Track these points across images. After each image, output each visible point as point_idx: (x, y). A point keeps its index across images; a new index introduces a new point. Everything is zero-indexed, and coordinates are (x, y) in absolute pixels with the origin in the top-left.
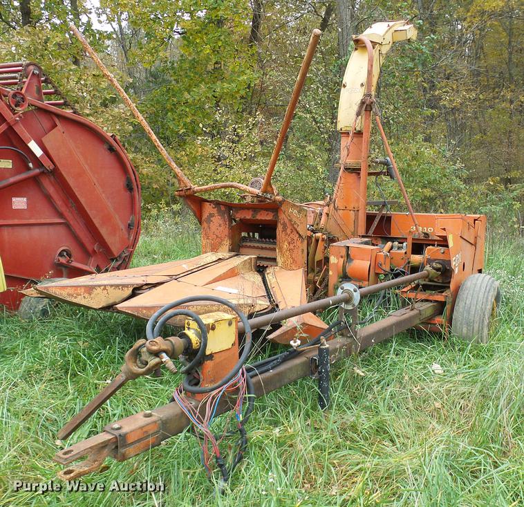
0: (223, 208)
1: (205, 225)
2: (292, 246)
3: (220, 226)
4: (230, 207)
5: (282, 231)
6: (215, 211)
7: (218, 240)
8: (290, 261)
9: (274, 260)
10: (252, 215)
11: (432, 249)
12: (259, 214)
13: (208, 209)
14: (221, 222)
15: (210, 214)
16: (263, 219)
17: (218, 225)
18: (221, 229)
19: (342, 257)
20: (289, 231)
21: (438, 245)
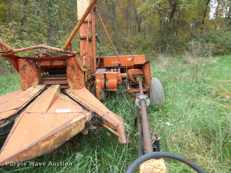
0: (31, 61)
1: (22, 71)
2: (79, 77)
3: (31, 71)
4: (35, 60)
5: (72, 70)
6: (27, 63)
7: (31, 79)
8: (78, 85)
9: (67, 85)
10: (50, 63)
11: (132, 70)
12: (54, 62)
13: (22, 63)
14: (31, 69)
15: (24, 65)
16: (57, 65)
17: (30, 70)
18: (32, 72)
19: (102, 79)
20: (76, 70)
21: (134, 68)
